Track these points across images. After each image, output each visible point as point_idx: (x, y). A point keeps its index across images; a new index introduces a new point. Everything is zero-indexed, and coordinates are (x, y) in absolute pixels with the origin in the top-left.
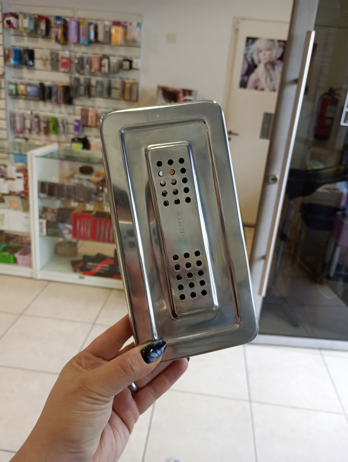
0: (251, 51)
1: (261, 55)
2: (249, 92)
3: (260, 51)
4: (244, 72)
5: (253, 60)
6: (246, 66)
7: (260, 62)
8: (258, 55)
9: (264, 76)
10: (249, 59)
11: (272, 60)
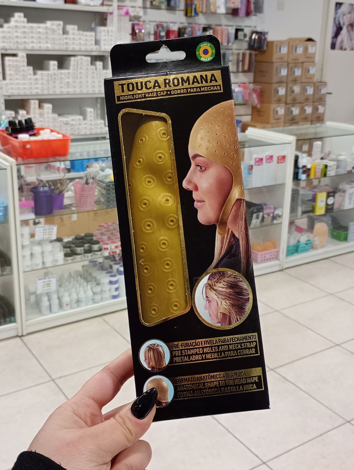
0: (338, 15)
1: (345, 17)
2: (337, 52)
3: (344, 15)
4: (333, 35)
5: (339, 23)
6: (335, 29)
7: (344, 24)
8: (343, 19)
9: (347, 37)
10: (337, 22)
11: (351, 22)
